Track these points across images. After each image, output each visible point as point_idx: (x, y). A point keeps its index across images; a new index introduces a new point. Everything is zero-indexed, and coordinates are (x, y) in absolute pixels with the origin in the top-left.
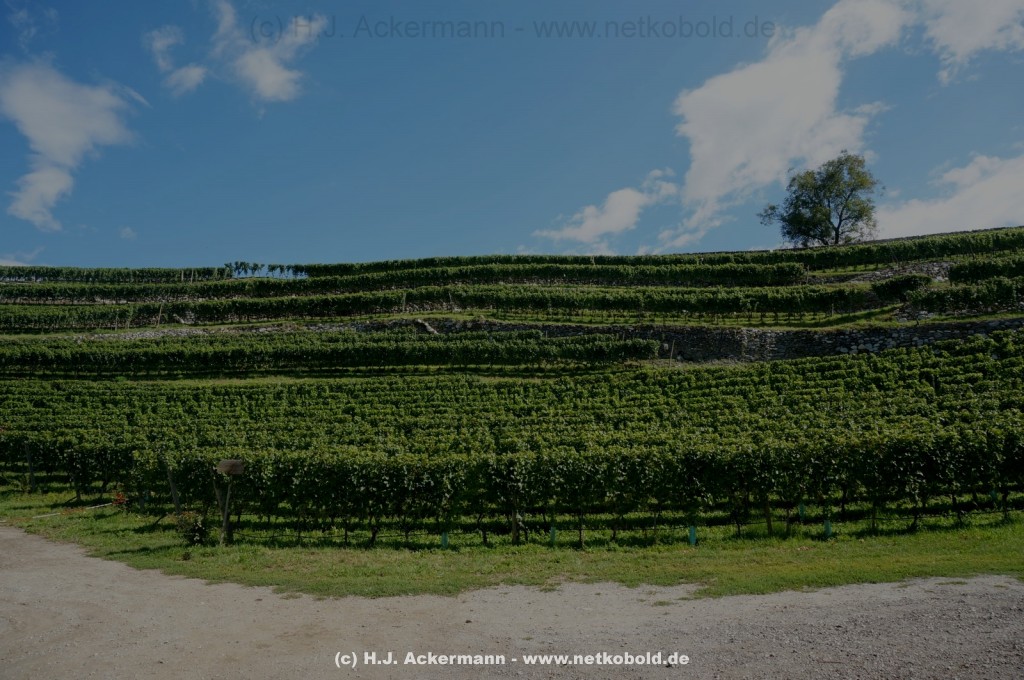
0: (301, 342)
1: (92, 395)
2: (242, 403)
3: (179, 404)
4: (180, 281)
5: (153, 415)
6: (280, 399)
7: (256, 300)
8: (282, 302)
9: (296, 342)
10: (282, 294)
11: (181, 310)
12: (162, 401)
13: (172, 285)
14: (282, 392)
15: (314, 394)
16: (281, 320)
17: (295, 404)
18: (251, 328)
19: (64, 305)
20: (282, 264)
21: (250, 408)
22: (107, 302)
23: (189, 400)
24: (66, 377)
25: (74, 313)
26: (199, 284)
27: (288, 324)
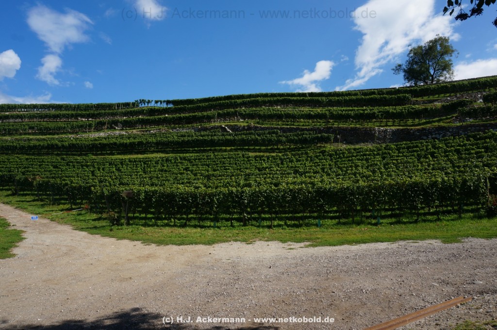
0: (168, 137)
1: (77, 162)
2: (141, 165)
3: (114, 166)
4: (115, 109)
5: (102, 171)
6: (158, 164)
7: (149, 117)
8: (160, 118)
9: (166, 137)
10: (161, 115)
11: (116, 123)
12: (107, 165)
13: (111, 111)
14: (159, 160)
15: (173, 161)
16: (161, 127)
17: (164, 166)
18: (147, 131)
19: (65, 121)
20: (161, 100)
21: (144, 168)
22: (84, 119)
23: (118, 164)
24: (67, 155)
25: (69, 125)
26: (123, 111)
27: (163, 129)
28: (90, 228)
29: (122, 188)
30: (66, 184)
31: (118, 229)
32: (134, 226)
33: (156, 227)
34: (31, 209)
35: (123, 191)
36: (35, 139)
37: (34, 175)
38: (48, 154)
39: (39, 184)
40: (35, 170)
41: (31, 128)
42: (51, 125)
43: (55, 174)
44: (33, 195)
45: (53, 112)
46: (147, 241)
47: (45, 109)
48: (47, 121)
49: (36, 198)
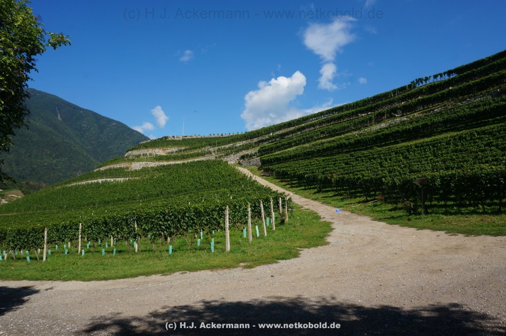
0: (457, 112)
1: (365, 157)
2: (430, 149)
3: (400, 155)
4: (391, 97)
5: (390, 162)
6: (450, 144)
7: (430, 96)
8: (444, 93)
9: (455, 112)
10: (444, 89)
11: (395, 111)
12: (394, 155)
13: (388, 100)
14: (450, 140)
15: (468, 138)
16: (446, 103)
17: (458, 146)
18: (430, 111)
19: (348, 120)
20: (440, 73)
21: (434, 152)
22: (363, 115)
23: (405, 152)
24: (354, 151)
25: (352, 123)
26: (400, 96)
27: (449, 104)
28: (388, 218)
29: (413, 176)
30: (359, 178)
31: (416, 219)
32: (433, 215)
33: (460, 215)
34: (334, 203)
35: (415, 178)
36: (327, 142)
37: (331, 173)
38: (338, 153)
39: (337, 181)
40: (331, 169)
41: (322, 133)
42: (338, 127)
43: (347, 170)
44: (333, 191)
45: (336, 114)
46: (452, 231)
47: (330, 113)
48: (333, 124)
49: (336, 193)
